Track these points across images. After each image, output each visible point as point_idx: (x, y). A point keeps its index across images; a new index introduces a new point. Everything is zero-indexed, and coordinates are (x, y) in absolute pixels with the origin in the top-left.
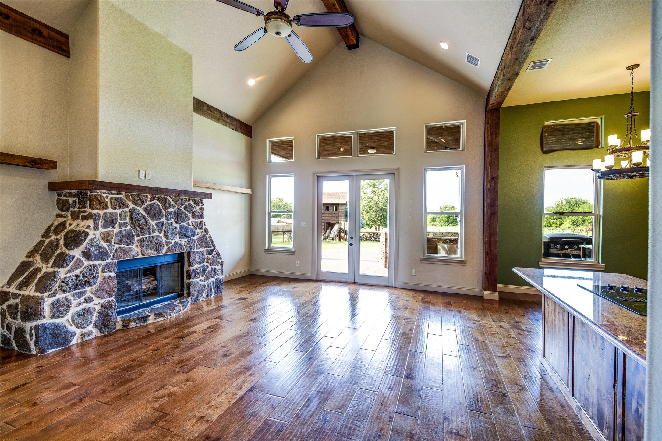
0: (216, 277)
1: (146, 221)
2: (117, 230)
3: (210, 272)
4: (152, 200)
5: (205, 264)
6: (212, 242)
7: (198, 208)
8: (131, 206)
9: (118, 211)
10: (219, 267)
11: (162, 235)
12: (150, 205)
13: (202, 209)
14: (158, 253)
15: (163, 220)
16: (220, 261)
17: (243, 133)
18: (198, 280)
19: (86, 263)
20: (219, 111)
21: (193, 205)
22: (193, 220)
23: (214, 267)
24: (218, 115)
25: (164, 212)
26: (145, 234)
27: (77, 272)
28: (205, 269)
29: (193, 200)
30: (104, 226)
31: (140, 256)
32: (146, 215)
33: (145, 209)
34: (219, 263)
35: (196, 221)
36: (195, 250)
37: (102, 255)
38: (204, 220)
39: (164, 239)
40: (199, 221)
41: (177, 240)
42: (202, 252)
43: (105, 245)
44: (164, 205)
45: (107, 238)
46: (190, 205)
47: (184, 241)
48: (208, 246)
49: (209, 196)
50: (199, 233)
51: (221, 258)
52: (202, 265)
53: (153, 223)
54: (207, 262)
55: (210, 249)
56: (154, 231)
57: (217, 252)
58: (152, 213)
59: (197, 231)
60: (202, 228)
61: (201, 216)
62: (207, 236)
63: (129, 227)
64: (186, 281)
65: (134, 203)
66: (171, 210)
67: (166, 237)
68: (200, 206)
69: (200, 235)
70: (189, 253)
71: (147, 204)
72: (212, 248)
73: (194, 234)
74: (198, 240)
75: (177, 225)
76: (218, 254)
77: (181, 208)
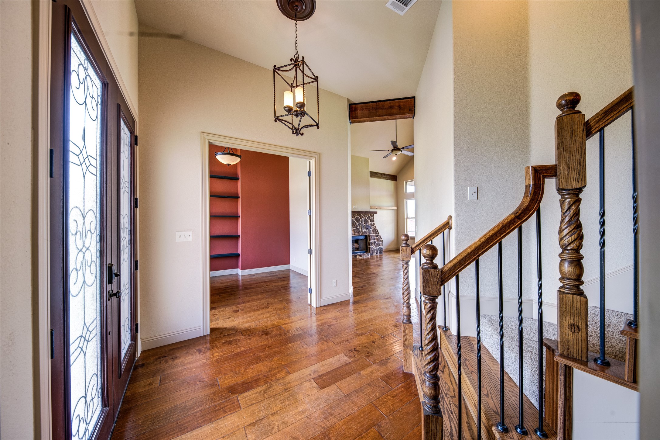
0: (380, 247)
1: (355, 223)
3: (377, 244)
4: (357, 216)
6: (378, 232)
7: (372, 218)
10: (381, 242)
11: (360, 228)
12: (356, 217)
13: (373, 218)
14: (359, 235)
15: (360, 223)
16: (381, 240)
17: (392, 180)
18: (373, 246)
20: (381, 173)
21: (370, 217)
22: (370, 223)
23: (379, 242)
24: (380, 175)
25: (361, 220)
26: (355, 228)
28: (375, 242)
29: (370, 215)
31: (354, 235)
32: (355, 221)
33: (355, 219)
34: (381, 241)
36: (371, 234)
38: (374, 223)
39: (361, 230)
40: (373, 223)
41: (365, 230)
42: (374, 235)
44: (360, 217)
47: (367, 230)
48: (376, 233)
49: (376, 213)
50: (373, 228)
51: (382, 239)
52: (374, 241)
53: (357, 224)
54: (376, 240)
56: (358, 227)
57: (380, 236)
58: (357, 220)
59: (372, 227)
60: (374, 226)
61: (373, 221)
62: (376, 229)
64: (368, 246)
66: (363, 219)
67: (361, 229)
68: (373, 217)
69: (373, 229)
70: (369, 235)
71: (355, 217)
72: (378, 234)
73: (371, 228)
75: (365, 225)
76: (381, 237)
77: (366, 218)
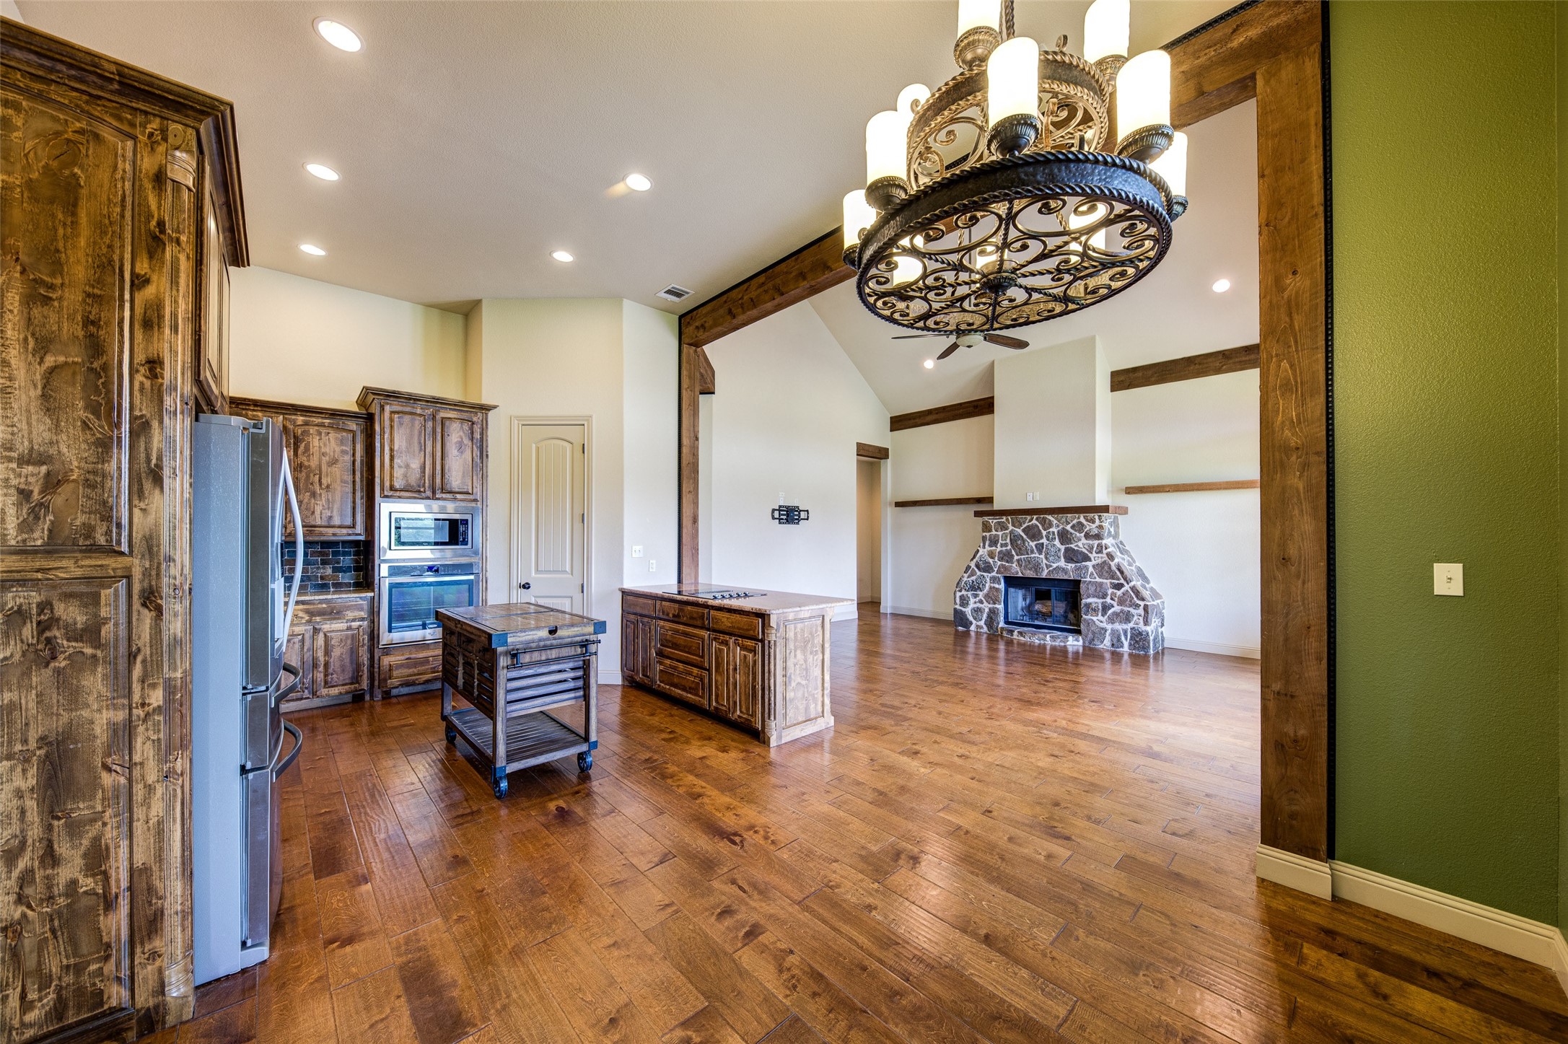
0: (1131, 625)
1: (1024, 541)
2: (999, 549)
3: (1116, 614)
4: (1029, 521)
5: (1108, 600)
6: (1122, 573)
7: (1094, 526)
8: (1011, 527)
9: (1000, 533)
10: (1141, 611)
11: (1042, 556)
12: (1028, 526)
13: (1102, 527)
14: (1037, 574)
15: (1044, 541)
16: (1140, 602)
18: (1094, 618)
19: (979, 573)
21: (1085, 523)
22: (1086, 542)
23: (1126, 609)
25: (1044, 533)
27: (974, 578)
28: (1106, 608)
29: (1084, 517)
30: (990, 546)
31: (1020, 575)
32: (1025, 537)
33: (1023, 530)
34: (1137, 606)
35: (1091, 542)
36: (1088, 579)
37: (988, 568)
38: (1103, 542)
39: (1045, 561)
40: (1096, 542)
41: (1062, 563)
42: (1101, 584)
43: (991, 561)
44: (1043, 526)
45: (991, 555)
46: (1080, 523)
47: (1070, 566)
48: (1112, 578)
50: (1096, 559)
51: (1143, 599)
52: (1102, 600)
53: (1033, 544)
54: (1112, 599)
55: (1116, 582)
56: (1032, 552)
57: (1134, 588)
58: (1031, 533)
59: (1092, 556)
60: (1100, 552)
61: (1099, 537)
62: (1112, 564)
63: (1009, 547)
65: (1013, 525)
66: (1054, 529)
67: (1046, 558)
68: (1098, 523)
69: (1099, 561)
70: (1079, 582)
71: (1024, 526)
72: (1122, 581)
73: (1088, 559)
74: (1094, 566)
75: (1063, 548)
76: (1138, 593)
77: (1068, 528)
